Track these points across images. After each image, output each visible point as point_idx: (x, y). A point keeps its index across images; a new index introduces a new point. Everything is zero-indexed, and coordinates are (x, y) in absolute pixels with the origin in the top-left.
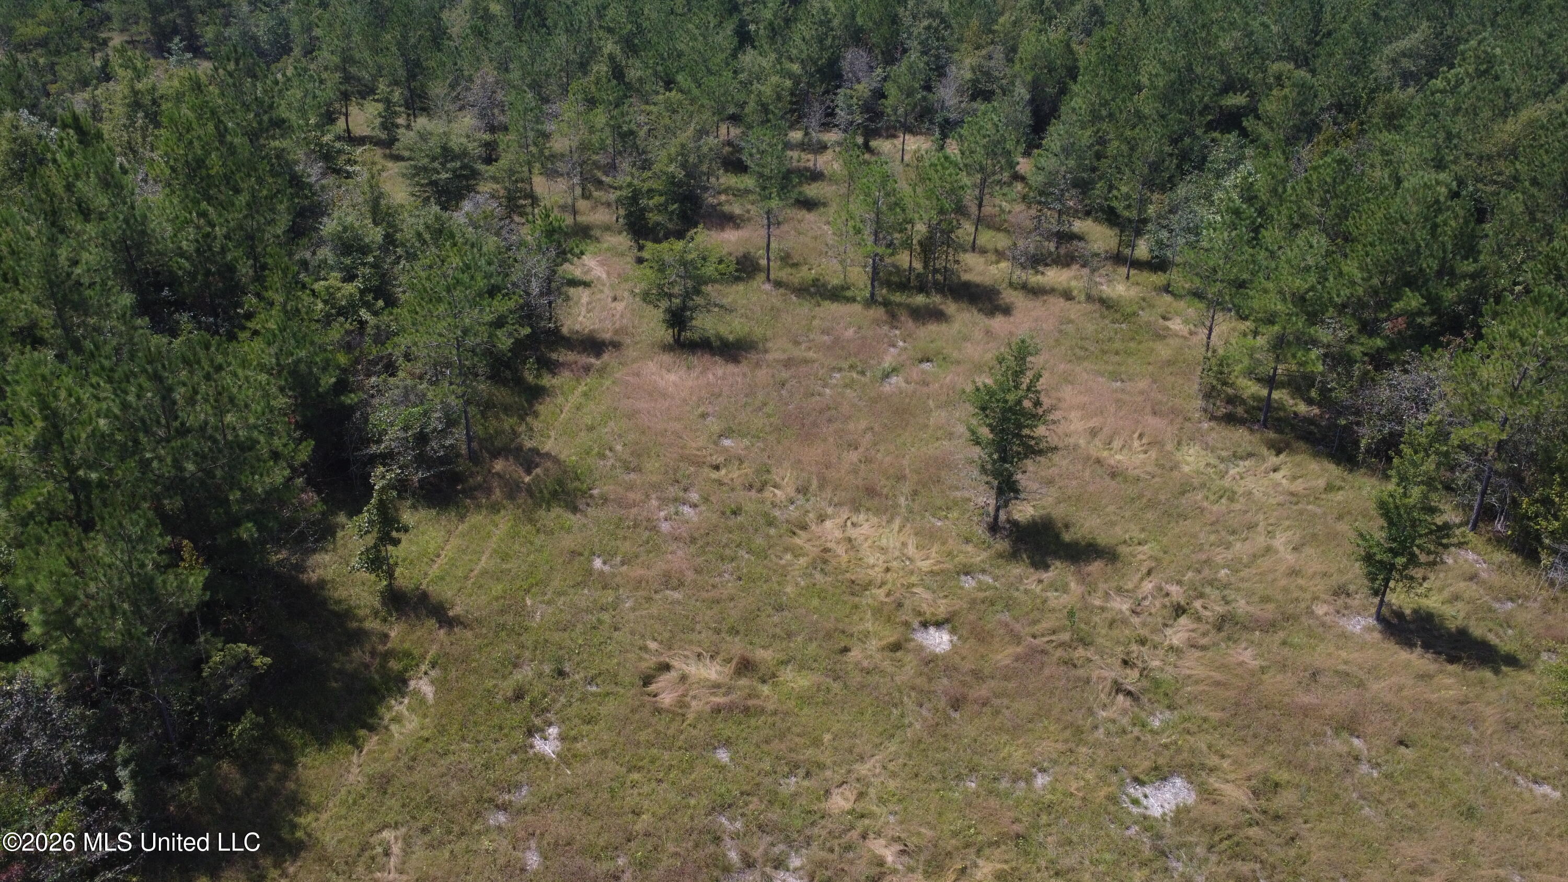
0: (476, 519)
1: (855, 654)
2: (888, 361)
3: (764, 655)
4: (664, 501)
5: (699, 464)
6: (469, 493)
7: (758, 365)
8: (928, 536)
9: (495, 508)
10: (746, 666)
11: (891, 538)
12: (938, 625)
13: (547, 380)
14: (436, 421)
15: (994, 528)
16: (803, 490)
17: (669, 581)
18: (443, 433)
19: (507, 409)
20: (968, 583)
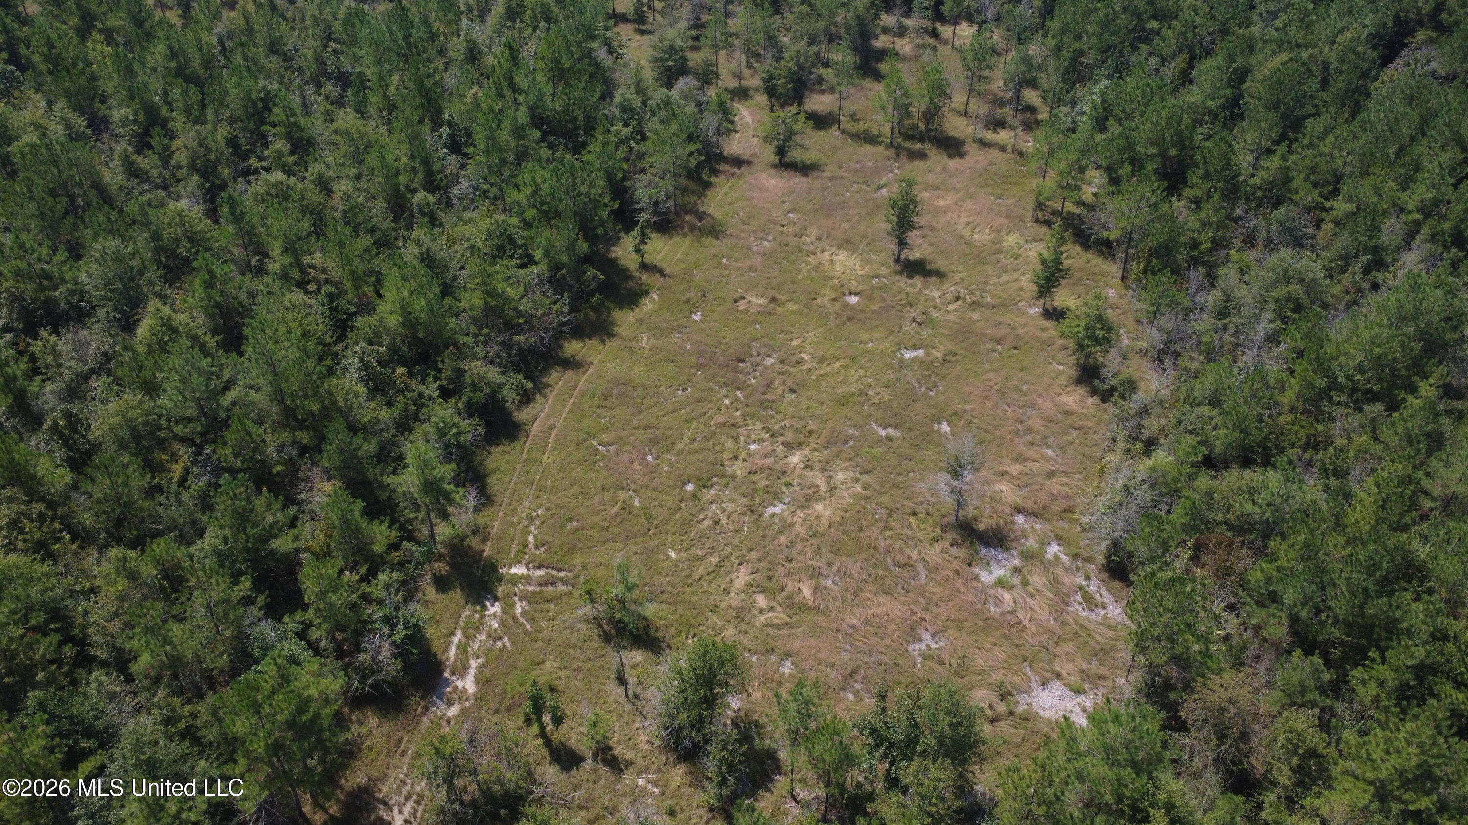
0: (677, 239)
1: (819, 301)
2: (884, 180)
3: (782, 298)
4: (756, 238)
5: (775, 223)
6: (675, 228)
7: (817, 178)
8: (866, 262)
9: (685, 235)
10: (773, 300)
11: (850, 262)
12: (856, 294)
13: (713, 179)
14: (662, 196)
15: (897, 261)
16: (819, 239)
17: (751, 269)
18: (665, 202)
19: (693, 192)
20: (875, 281)
